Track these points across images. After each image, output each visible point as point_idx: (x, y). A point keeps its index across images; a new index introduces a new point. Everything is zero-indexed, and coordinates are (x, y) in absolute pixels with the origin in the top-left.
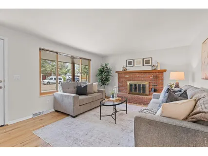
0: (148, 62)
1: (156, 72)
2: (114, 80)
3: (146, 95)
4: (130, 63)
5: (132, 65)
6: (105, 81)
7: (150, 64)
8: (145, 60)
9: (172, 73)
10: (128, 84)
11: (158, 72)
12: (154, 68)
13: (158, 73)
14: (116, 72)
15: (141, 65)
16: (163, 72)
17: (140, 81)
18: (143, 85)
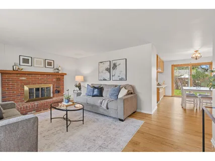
0: (50, 64)
3: (51, 98)
4: (26, 61)
5: (30, 64)
7: (52, 67)
8: (47, 61)
9: (77, 77)
12: (57, 71)
13: (60, 76)
15: (42, 66)
17: (42, 84)
18: (47, 88)
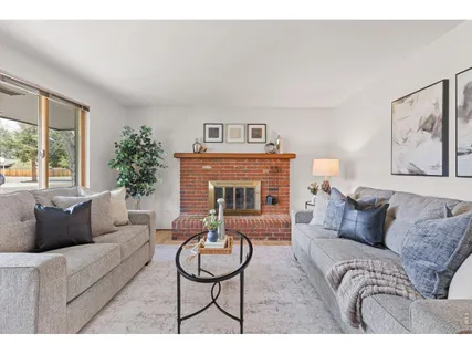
0: (257, 133)
1: (275, 159)
2: (170, 179)
3: (255, 214)
4: (214, 133)
5: (220, 139)
6: (140, 181)
7: (263, 139)
8: (251, 127)
9: (317, 163)
10: (211, 186)
11: (281, 159)
12: (271, 148)
13: (279, 161)
14: (177, 155)
15: (242, 140)
16: (288, 159)
17: (238, 179)
18: (248, 189)
